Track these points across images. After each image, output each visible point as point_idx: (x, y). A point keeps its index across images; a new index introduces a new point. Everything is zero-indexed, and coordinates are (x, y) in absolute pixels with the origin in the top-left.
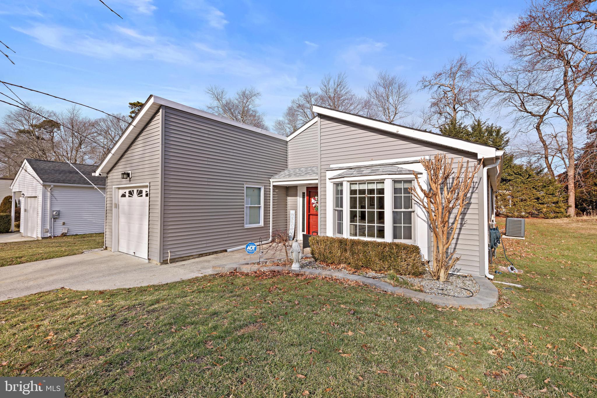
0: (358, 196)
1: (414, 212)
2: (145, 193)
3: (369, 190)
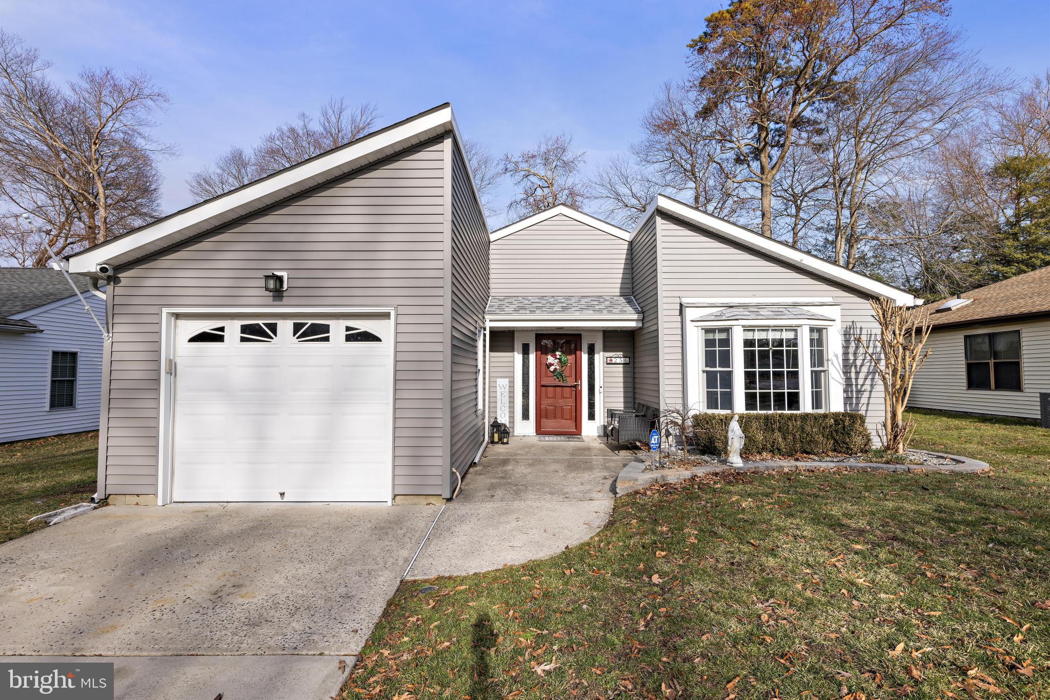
0: (757, 349)
1: (824, 371)
2: (344, 333)
3: (774, 340)
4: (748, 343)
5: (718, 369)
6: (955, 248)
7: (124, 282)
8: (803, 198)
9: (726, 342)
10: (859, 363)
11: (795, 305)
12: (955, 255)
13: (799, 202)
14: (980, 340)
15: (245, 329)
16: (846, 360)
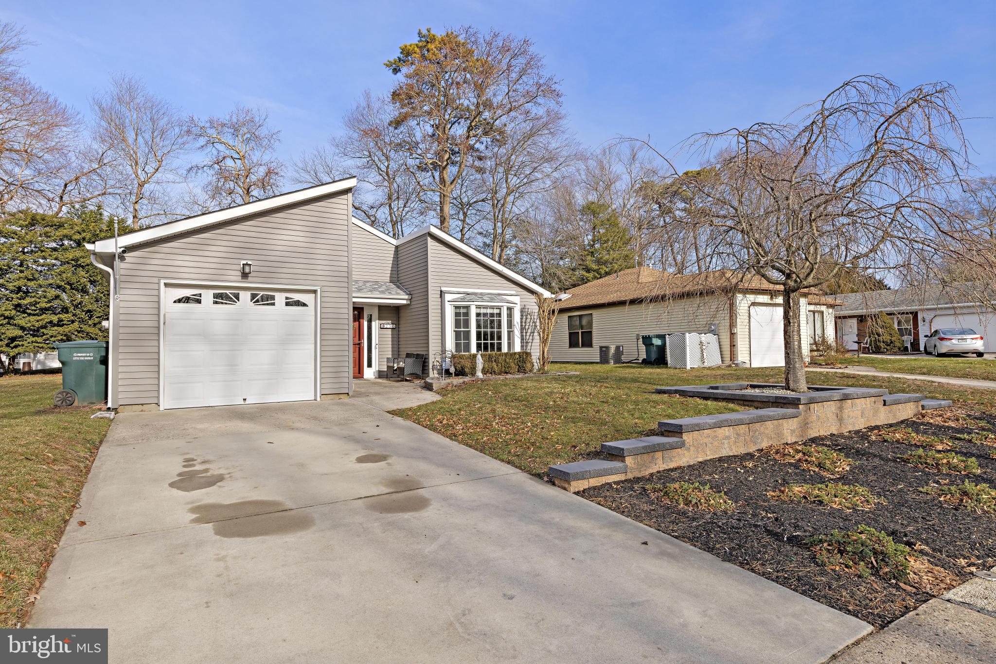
0: (482, 318)
1: (512, 331)
2: (284, 301)
3: (490, 314)
4: (478, 315)
5: (462, 329)
6: (561, 258)
7: (128, 260)
8: (469, 207)
9: (467, 314)
10: (527, 327)
11: (499, 295)
12: (561, 263)
13: (465, 210)
14: (575, 319)
15: (216, 296)
16: (521, 325)
